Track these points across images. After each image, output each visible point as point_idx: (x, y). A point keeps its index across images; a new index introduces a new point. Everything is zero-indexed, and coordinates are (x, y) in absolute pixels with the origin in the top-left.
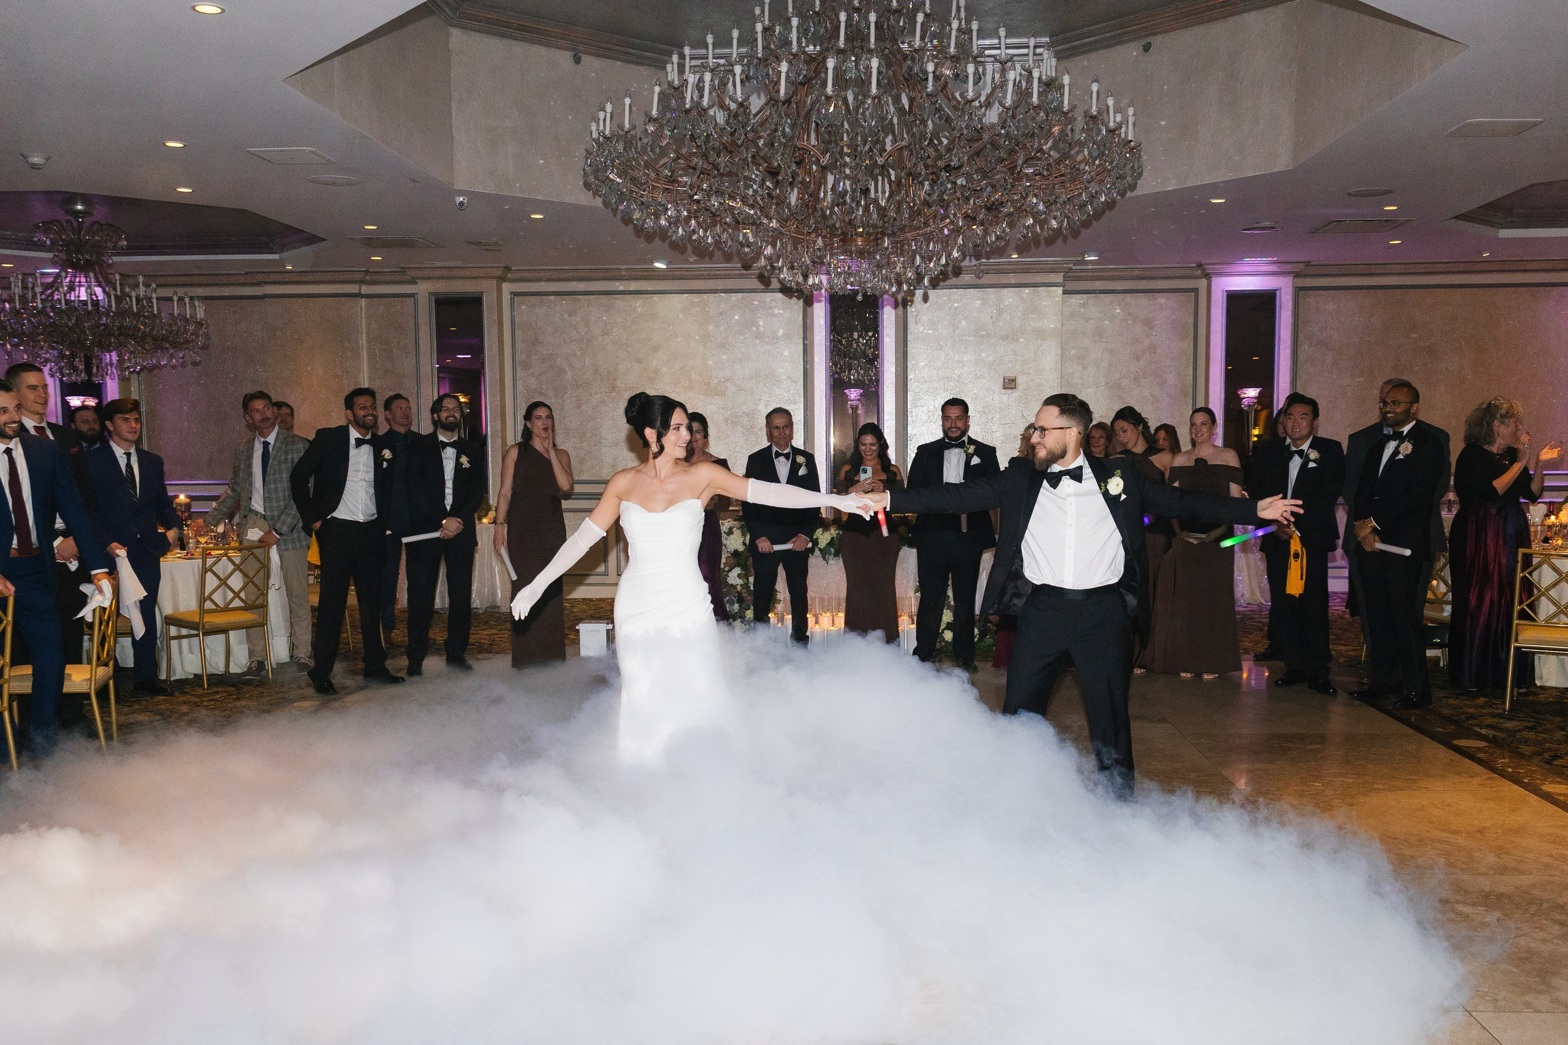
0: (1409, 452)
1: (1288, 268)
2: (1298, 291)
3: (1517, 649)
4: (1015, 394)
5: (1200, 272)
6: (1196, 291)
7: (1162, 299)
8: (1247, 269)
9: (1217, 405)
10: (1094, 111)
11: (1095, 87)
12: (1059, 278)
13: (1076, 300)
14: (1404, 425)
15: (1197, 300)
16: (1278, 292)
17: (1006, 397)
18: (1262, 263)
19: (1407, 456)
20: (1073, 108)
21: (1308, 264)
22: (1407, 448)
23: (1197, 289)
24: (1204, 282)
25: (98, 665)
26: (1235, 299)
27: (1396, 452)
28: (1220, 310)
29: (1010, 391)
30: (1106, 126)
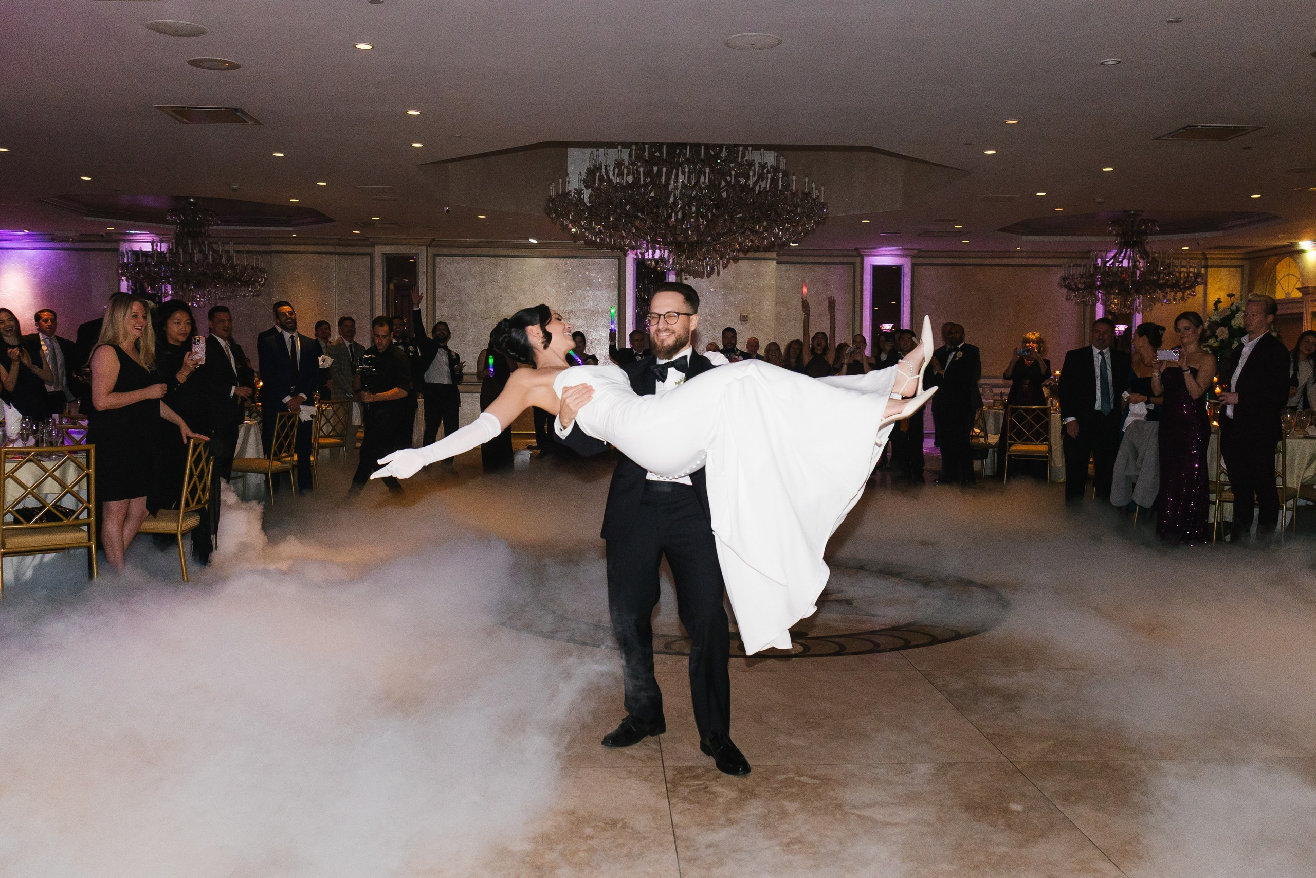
0: (961, 356)
1: (906, 252)
2: (914, 265)
3: (1010, 456)
4: (748, 325)
5: (856, 253)
6: (854, 264)
7: (833, 268)
8: (884, 252)
9: (867, 334)
10: (806, 191)
11: (807, 180)
12: (774, 255)
13: (783, 267)
14: (959, 344)
15: (856, 270)
16: (902, 267)
17: (741, 326)
18: (893, 250)
19: (960, 359)
20: (797, 191)
21: (919, 250)
22: (960, 354)
23: (855, 263)
24: (859, 259)
25: (274, 460)
26: (877, 269)
27: (955, 356)
28: (869, 277)
29: (744, 323)
30: (811, 197)
